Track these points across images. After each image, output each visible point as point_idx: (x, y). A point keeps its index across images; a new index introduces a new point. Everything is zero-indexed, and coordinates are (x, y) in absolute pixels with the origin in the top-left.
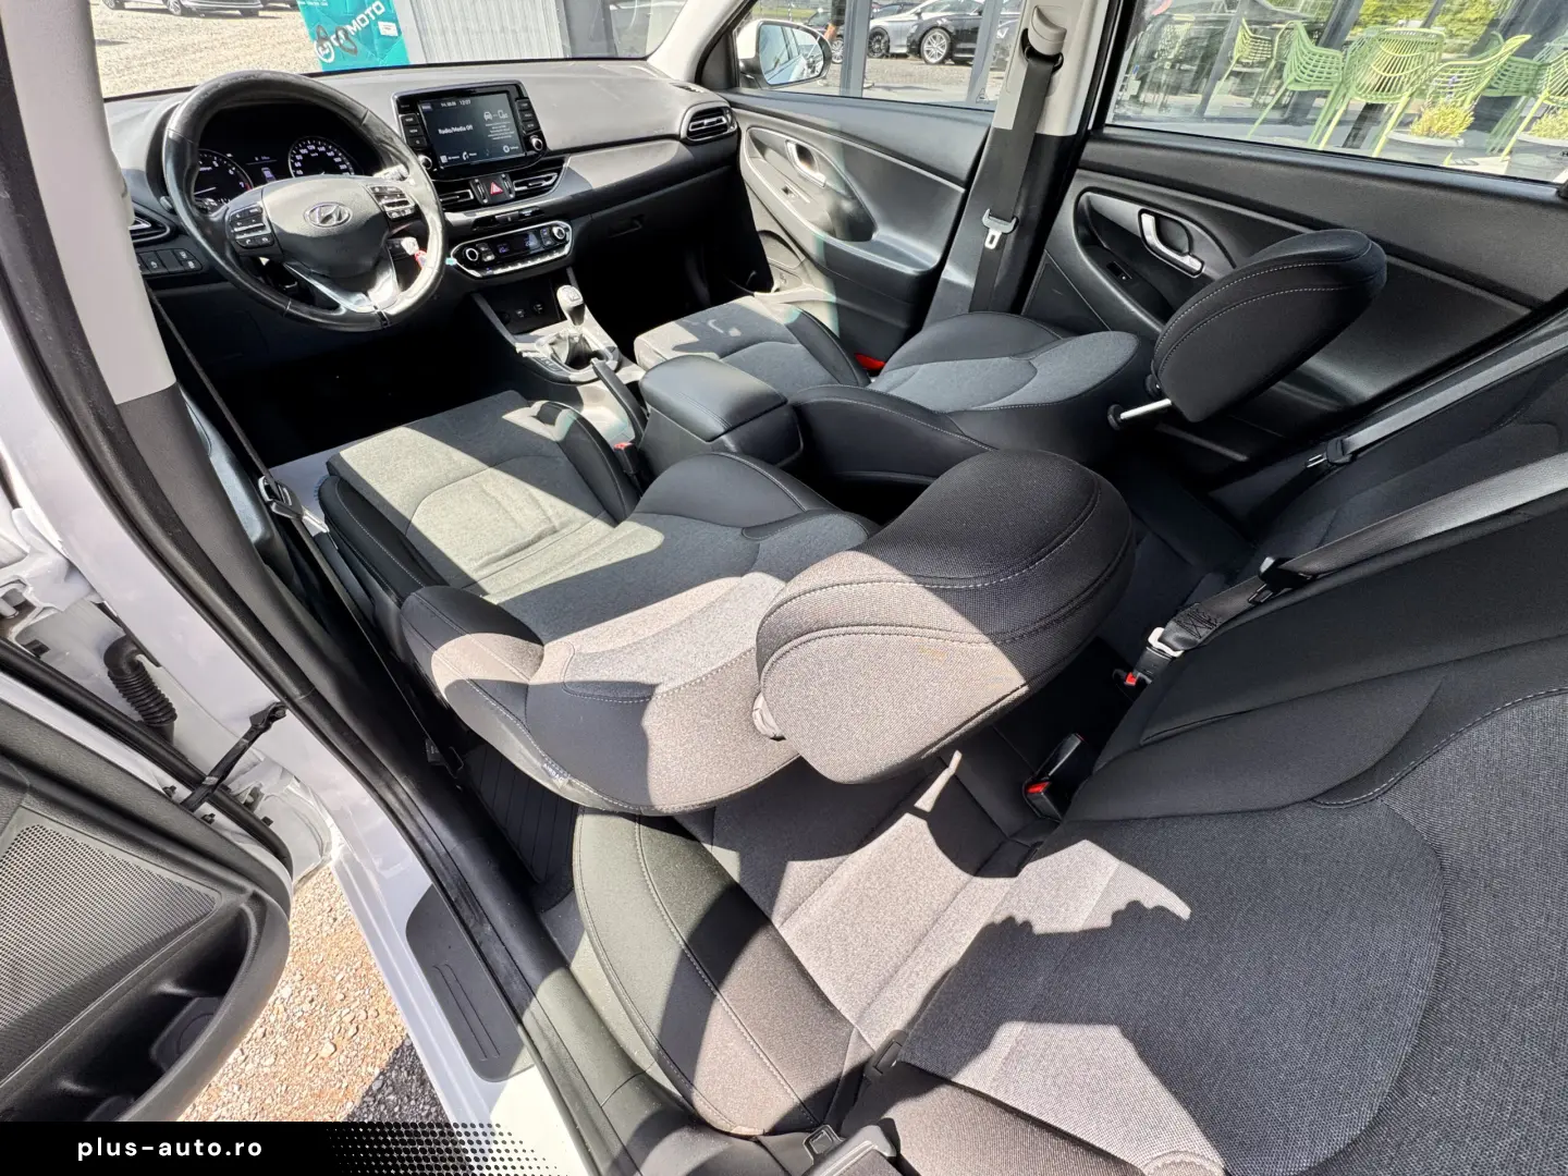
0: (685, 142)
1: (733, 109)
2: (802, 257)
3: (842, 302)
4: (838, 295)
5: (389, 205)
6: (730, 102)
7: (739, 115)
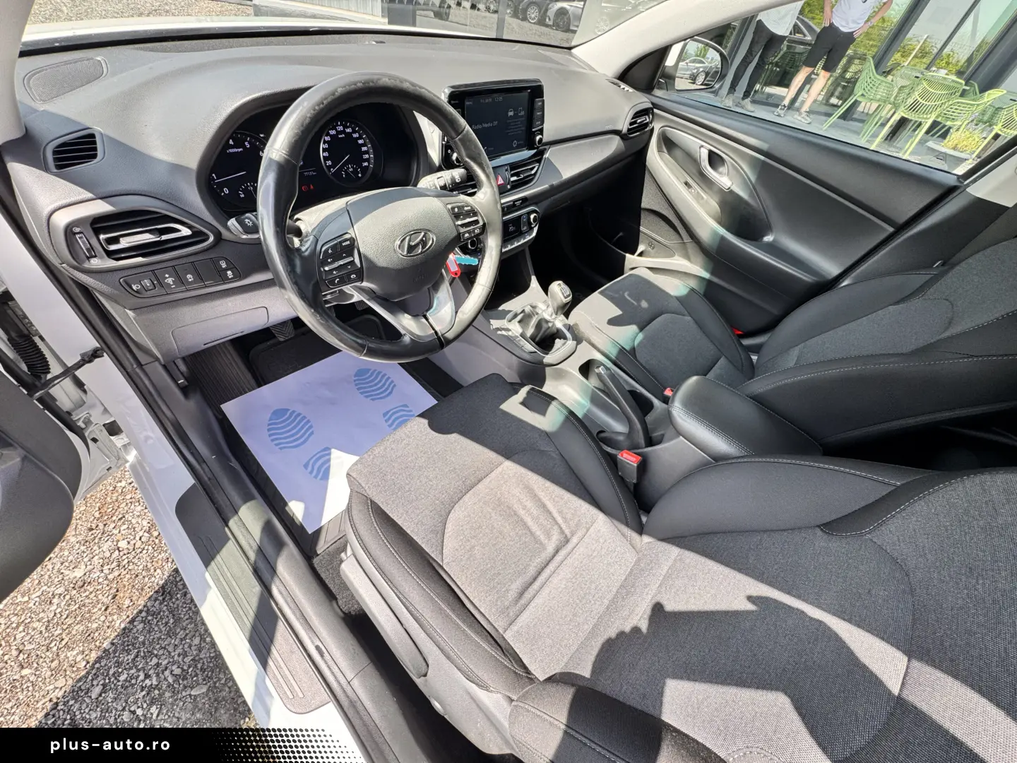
0: (624, 137)
1: (655, 110)
2: (687, 239)
3: (715, 280)
4: (712, 273)
5: (462, 226)
6: (653, 104)
7: (657, 114)
